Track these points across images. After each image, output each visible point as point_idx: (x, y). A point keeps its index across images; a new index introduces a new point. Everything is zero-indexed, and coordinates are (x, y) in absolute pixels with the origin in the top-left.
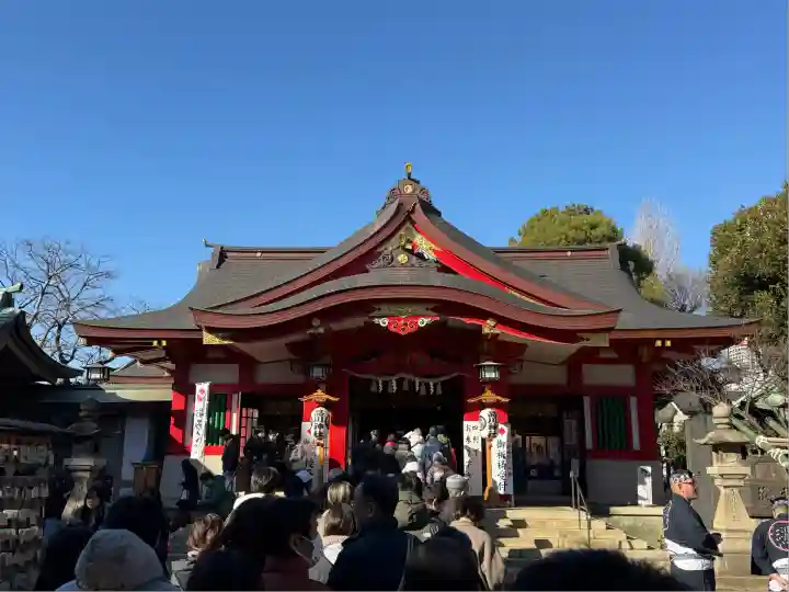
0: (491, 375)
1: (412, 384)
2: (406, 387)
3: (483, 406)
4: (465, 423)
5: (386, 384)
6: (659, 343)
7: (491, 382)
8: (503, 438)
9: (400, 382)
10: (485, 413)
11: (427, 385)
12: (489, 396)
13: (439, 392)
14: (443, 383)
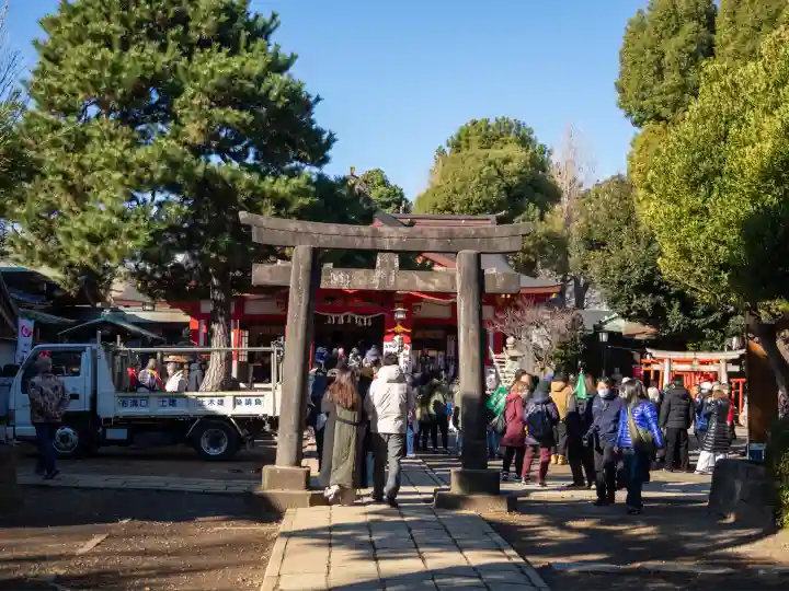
0: (401, 316)
1: (353, 319)
2: (349, 321)
3: (396, 334)
4: (385, 344)
5: (337, 319)
6: (503, 296)
7: (401, 320)
8: (407, 352)
9: (346, 318)
10: (397, 338)
11: (362, 320)
12: (399, 328)
13: (370, 324)
14: (372, 319)
